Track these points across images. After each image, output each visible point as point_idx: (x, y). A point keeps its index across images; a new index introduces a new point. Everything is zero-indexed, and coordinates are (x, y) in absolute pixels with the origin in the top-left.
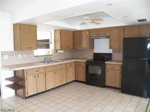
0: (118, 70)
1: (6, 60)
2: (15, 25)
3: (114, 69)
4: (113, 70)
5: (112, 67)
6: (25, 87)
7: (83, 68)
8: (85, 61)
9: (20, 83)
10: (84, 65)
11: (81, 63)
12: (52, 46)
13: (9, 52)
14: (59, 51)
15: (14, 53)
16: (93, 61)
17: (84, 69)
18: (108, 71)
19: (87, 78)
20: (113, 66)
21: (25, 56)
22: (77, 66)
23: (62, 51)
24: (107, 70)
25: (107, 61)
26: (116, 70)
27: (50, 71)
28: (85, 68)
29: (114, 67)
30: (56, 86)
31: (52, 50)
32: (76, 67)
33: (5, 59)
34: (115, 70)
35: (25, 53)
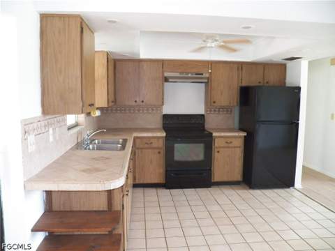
0: (237, 147)
3: (230, 145)
4: (228, 147)
5: (227, 143)
7: (157, 151)
8: (163, 135)
10: (160, 143)
11: (152, 140)
13: (35, 120)
15: (43, 123)
17: (159, 153)
18: (218, 152)
19: (167, 173)
20: (229, 140)
22: (138, 149)
24: (215, 150)
26: (235, 147)
28: (163, 152)
29: (231, 142)
32: (137, 151)
33: (29, 149)
34: (232, 147)
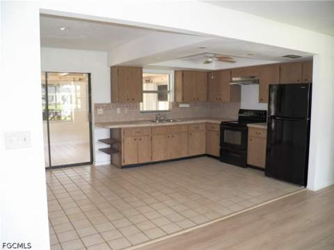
1: (100, 115)
2: (112, 68)
3: (260, 136)
4: (258, 137)
6: (121, 152)
7: (217, 133)
8: (220, 122)
9: (115, 146)
10: (218, 129)
12: (170, 97)
13: (105, 104)
14: (181, 106)
15: (111, 106)
16: (237, 123)
18: (251, 140)
20: (258, 132)
21: (126, 110)
22: (209, 130)
23: (187, 106)
24: (249, 138)
25: (249, 123)
27: (158, 134)
28: (219, 133)
29: (260, 133)
30: (169, 158)
31: (170, 102)
32: (208, 132)
33: (99, 113)
35: (127, 106)
